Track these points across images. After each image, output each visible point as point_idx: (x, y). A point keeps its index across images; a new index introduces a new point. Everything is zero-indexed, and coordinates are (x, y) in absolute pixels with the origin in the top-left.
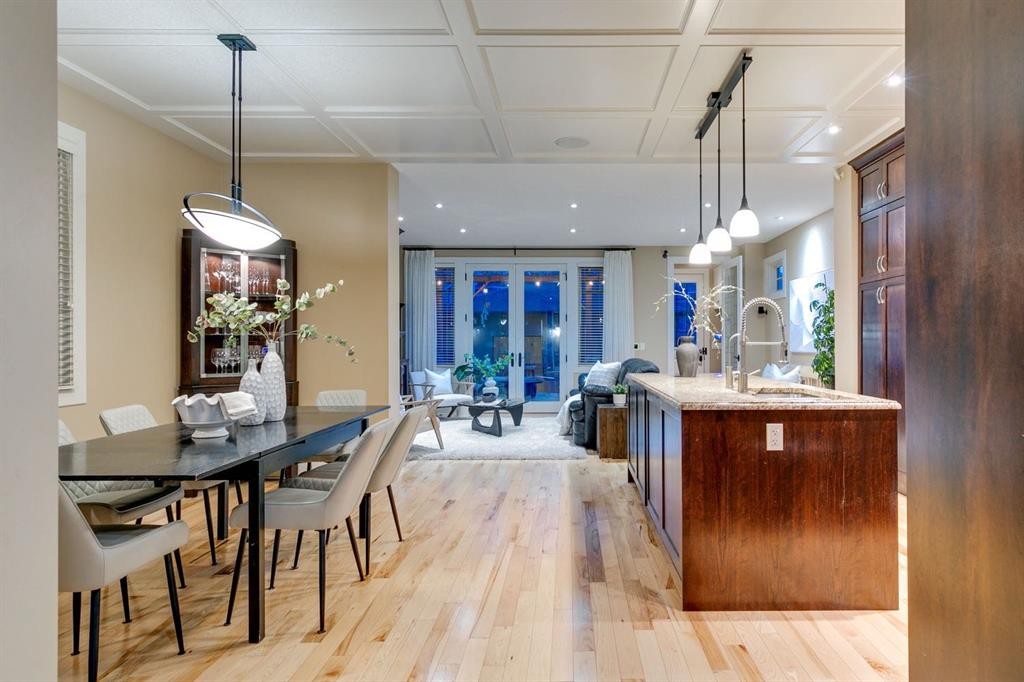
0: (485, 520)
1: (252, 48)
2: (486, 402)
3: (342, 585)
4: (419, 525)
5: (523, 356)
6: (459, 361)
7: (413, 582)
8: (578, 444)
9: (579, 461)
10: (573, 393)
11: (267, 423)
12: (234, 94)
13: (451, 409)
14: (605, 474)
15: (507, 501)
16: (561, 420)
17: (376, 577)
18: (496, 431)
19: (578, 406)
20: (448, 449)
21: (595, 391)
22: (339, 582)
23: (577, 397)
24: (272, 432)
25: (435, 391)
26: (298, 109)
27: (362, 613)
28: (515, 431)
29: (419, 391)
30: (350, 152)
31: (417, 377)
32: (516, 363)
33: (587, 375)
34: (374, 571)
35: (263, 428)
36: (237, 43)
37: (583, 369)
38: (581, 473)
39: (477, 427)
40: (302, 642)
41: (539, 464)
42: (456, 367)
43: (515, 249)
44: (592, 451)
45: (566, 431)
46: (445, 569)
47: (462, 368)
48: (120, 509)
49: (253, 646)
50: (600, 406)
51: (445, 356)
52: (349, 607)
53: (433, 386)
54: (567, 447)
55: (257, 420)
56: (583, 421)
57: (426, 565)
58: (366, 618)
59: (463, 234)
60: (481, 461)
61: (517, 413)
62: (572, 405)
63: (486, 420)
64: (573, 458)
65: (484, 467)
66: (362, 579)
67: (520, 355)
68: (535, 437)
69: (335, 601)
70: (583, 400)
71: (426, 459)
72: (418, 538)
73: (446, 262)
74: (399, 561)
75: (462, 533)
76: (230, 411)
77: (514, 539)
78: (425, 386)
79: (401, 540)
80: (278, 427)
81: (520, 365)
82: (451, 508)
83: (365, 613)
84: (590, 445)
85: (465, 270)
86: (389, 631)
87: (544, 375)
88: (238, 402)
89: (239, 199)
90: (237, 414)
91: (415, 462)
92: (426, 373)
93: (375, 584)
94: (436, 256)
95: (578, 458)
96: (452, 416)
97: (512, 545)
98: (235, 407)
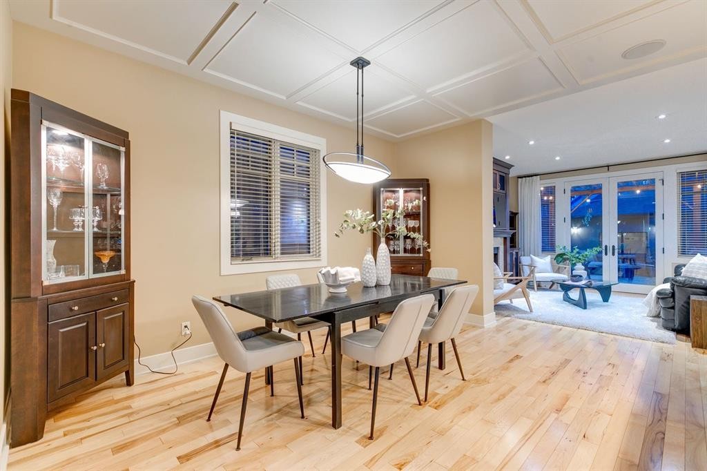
0: (539, 382)
1: (368, 63)
2: (573, 281)
3: (407, 403)
4: (484, 371)
5: (616, 247)
6: (558, 251)
7: (452, 422)
8: (667, 328)
9: (665, 345)
10: (666, 281)
11: (378, 286)
12: (358, 94)
13: (551, 283)
14: (693, 366)
15: (568, 367)
16: (648, 304)
17: (429, 406)
18: (582, 303)
19: (666, 294)
20: (536, 313)
21: (687, 282)
22: (407, 400)
23: (668, 286)
24: (382, 292)
25: (536, 270)
26: (413, 97)
27: (403, 435)
28: (601, 306)
29: (526, 270)
30: (455, 118)
31: (525, 260)
32: (610, 252)
33: (684, 266)
34: (432, 401)
35: (374, 289)
36: (360, 63)
37: (681, 260)
38: (662, 359)
39: (567, 299)
40: (357, 442)
41: (616, 340)
42: (557, 254)
43: (608, 166)
44: (684, 337)
45: (654, 313)
46: (482, 419)
47: (561, 255)
48: (299, 325)
49: (333, 430)
50: (693, 297)
51: (548, 245)
52: (399, 424)
53: (535, 267)
54: (654, 329)
55: (370, 284)
56: (673, 308)
57: (470, 409)
58: (403, 441)
59: (558, 161)
60: (561, 327)
61: (605, 292)
62: (659, 293)
63: (574, 294)
64: (657, 340)
65: (561, 332)
66: (420, 404)
67: (613, 247)
68: (620, 314)
69: (395, 415)
70: (673, 290)
71: (518, 318)
72: (478, 382)
73: (549, 182)
74: (454, 397)
75: (514, 388)
76: (340, 279)
77: (558, 411)
78: (530, 266)
79: (463, 379)
80: (386, 289)
81: (613, 254)
82: (516, 362)
83: (405, 436)
84: (683, 330)
85: (564, 187)
86: (409, 462)
87: (646, 263)
88: (345, 274)
89: (362, 154)
90: (344, 281)
91: (508, 318)
92: (531, 258)
93: (427, 410)
94: (540, 180)
95: (663, 342)
96: (553, 288)
97: (554, 415)
98: (344, 276)
